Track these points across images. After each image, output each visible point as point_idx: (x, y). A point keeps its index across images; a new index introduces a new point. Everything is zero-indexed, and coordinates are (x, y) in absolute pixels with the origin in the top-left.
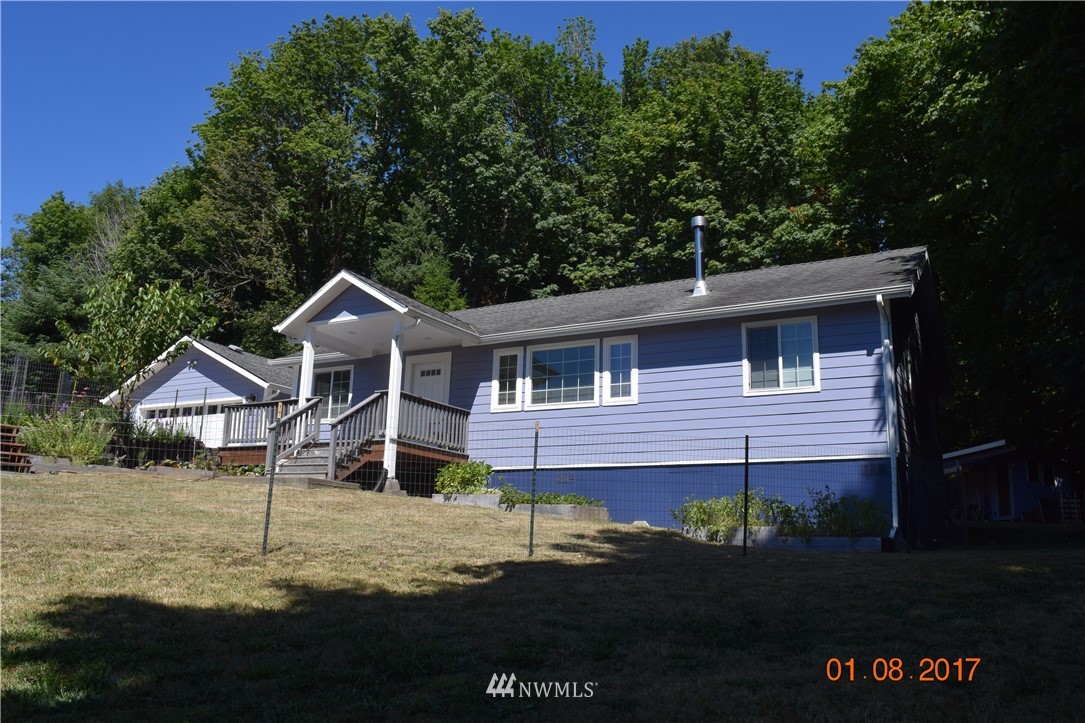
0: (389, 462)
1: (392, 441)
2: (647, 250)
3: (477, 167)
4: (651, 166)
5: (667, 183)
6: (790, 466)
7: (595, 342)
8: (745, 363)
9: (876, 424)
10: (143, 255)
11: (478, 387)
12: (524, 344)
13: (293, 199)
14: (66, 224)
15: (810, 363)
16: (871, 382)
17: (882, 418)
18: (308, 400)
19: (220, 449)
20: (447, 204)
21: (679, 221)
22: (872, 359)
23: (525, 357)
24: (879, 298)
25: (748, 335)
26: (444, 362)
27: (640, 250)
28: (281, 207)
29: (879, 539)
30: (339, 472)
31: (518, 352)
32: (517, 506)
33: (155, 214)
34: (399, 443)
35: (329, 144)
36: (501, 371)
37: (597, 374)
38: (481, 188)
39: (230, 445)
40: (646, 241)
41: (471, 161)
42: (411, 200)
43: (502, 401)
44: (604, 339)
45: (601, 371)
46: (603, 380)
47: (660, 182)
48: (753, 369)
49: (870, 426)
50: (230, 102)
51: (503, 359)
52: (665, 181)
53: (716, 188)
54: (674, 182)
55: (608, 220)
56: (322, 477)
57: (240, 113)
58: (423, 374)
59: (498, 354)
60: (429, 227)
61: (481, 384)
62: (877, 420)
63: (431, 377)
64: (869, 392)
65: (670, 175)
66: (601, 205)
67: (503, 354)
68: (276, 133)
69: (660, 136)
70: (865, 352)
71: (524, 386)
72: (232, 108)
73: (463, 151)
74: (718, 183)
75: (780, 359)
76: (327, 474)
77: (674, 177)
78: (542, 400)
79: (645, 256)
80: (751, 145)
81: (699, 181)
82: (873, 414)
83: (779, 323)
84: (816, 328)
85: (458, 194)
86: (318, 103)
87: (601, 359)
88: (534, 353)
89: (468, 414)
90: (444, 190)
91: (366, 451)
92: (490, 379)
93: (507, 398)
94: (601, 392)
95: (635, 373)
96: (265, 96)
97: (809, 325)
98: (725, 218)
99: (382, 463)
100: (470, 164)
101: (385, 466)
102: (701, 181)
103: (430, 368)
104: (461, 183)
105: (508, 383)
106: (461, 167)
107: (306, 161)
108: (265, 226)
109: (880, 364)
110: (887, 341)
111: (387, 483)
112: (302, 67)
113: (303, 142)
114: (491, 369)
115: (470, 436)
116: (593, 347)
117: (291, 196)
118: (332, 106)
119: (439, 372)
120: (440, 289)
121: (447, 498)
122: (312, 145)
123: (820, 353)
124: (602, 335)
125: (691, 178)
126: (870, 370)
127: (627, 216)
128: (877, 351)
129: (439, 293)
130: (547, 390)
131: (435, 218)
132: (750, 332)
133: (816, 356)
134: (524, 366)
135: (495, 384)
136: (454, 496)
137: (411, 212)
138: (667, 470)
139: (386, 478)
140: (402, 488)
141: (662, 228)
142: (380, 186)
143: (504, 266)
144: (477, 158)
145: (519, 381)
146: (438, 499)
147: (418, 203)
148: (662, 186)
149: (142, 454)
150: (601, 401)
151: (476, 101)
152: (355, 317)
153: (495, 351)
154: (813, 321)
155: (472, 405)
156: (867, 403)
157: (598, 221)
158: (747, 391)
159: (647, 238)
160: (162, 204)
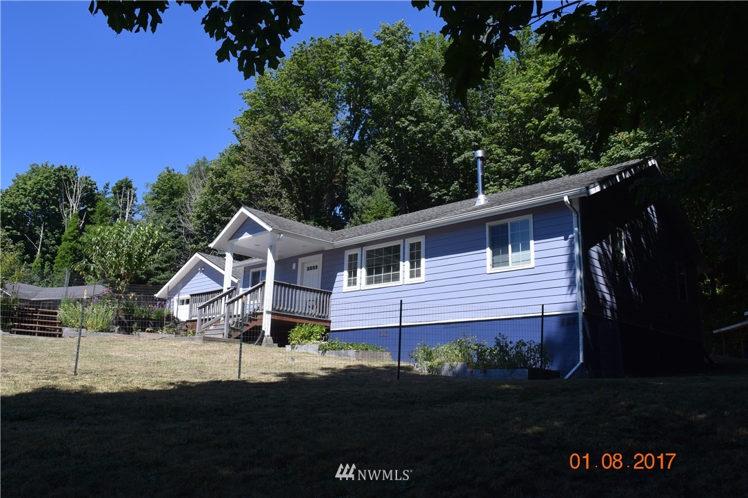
0: (266, 326)
1: (268, 312)
2: (529, 173)
3: (407, 127)
4: (529, 113)
5: (539, 124)
6: (515, 321)
7: (401, 242)
8: (488, 251)
9: (569, 288)
10: (213, 203)
11: (336, 276)
12: (361, 245)
13: (294, 160)
14: (171, 187)
15: (528, 248)
16: (565, 259)
17: (572, 284)
18: (228, 289)
19: (187, 321)
20: (391, 154)
21: (547, 150)
22: (566, 243)
23: (362, 255)
24: (566, 199)
25: (490, 230)
26: (318, 260)
27: (523, 173)
28: (287, 166)
29: (527, 370)
30: (232, 333)
31: (357, 251)
32: (327, 352)
33: (220, 175)
34: (272, 314)
35: (316, 121)
36: (349, 264)
37: (401, 263)
38: (412, 140)
39: (193, 319)
40: (528, 167)
41: (404, 123)
42: (368, 153)
43: (349, 284)
44: (406, 239)
45: (404, 261)
46: (405, 266)
47: (534, 124)
48: (494, 254)
49: (565, 290)
50: (252, 101)
51: (350, 257)
52: (537, 123)
54: (543, 123)
55: (504, 153)
56: (221, 336)
57: (259, 107)
58: (308, 269)
59: (348, 253)
60: (382, 169)
61: (339, 274)
62: (569, 286)
63: (312, 271)
64: (564, 267)
65: (541, 119)
66: (499, 144)
67: (350, 253)
68: (282, 117)
69: (533, 91)
70: (563, 238)
71: (361, 274)
72: (254, 104)
73: (399, 116)
74: (573, 120)
75: (510, 246)
76: (224, 334)
77: (544, 119)
78: (372, 282)
79: (527, 177)
81: (561, 120)
82: (566, 282)
83: (509, 221)
84: (532, 223)
85: (397, 146)
86: (307, 95)
87: (404, 253)
88: (367, 251)
89: (331, 293)
90: (388, 144)
91: (254, 320)
92: (342, 270)
93: (352, 282)
94: (404, 275)
95: (423, 260)
96: (273, 94)
97: (527, 221)
98: (581, 144)
99: (261, 327)
100: (403, 125)
101: (263, 329)
103: (312, 265)
104: (399, 138)
105: (352, 273)
106: (397, 127)
107: (301, 134)
108: (275, 179)
109: (572, 246)
110: (576, 229)
111: (264, 339)
112: (297, 72)
113: (297, 122)
114: (343, 263)
115: (332, 308)
116: (399, 245)
117: (292, 158)
118: (317, 96)
119: (316, 267)
120: (379, 211)
121: (293, 348)
122: (302, 123)
123: (535, 240)
124: (404, 236)
125: (554, 118)
126: (564, 251)
127: (516, 150)
128: (570, 236)
129: (379, 214)
130: (374, 275)
131: (384, 163)
132: (492, 229)
133: (532, 242)
134: (361, 260)
135: (346, 273)
136: (296, 346)
137: (368, 160)
138: (443, 326)
139: (263, 336)
140: (274, 342)
141: (536, 156)
142: (352, 144)
143: (434, 191)
144: (408, 120)
145: (359, 270)
146: (288, 348)
147: (372, 154)
148: (535, 127)
149: (135, 325)
150: (404, 282)
151: (405, 81)
152: (251, 236)
153: (346, 251)
154: (530, 217)
155: (333, 288)
156: (563, 275)
157: (498, 155)
158: (489, 269)
159: (528, 164)
160: (222, 170)
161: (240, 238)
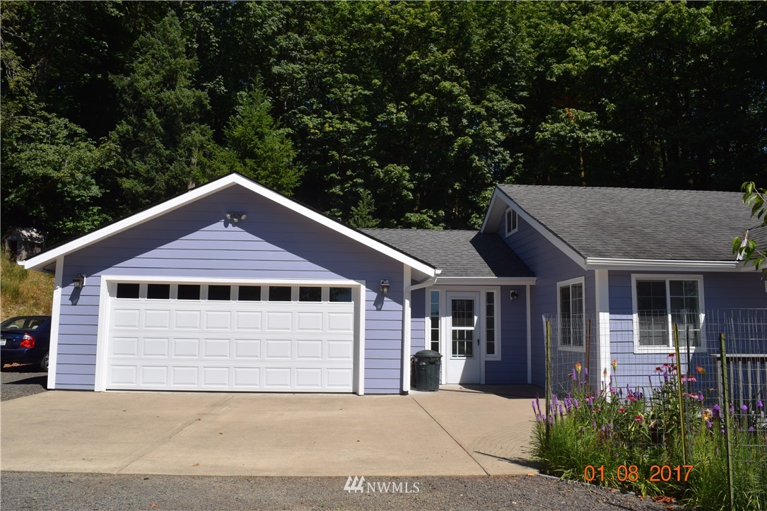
53: (462, 74)
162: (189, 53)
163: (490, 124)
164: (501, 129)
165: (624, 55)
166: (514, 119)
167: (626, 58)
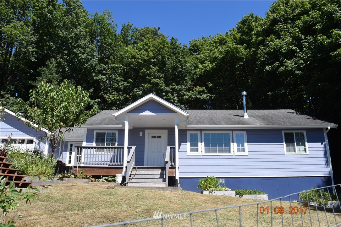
1: (178, 168)
3: (79, 54)
5: (146, 72)
7: (230, 132)
8: (284, 143)
9: (325, 165)
11: (181, 145)
12: (200, 130)
15: (305, 145)
16: (323, 152)
20: (65, 65)
22: (322, 146)
23: (201, 135)
24: (329, 128)
25: (285, 134)
26: (164, 133)
31: (198, 132)
32: (244, 195)
36: (190, 139)
37: (232, 144)
41: (77, 51)
42: (51, 61)
43: (192, 150)
44: (233, 131)
45: (233, 143)
46: (234, 146)
47: (144, 71)
48: (287, 146)
51: (192, 135)
53: (163, 76)
58: (152, 137)
59: (189, 133)
61: (182, 143)
63: (156, 139)
64: (323, 156)
65: (147, 69)
67: (191, 133)
70: (320, 143)
71: (201, 146)
75: (296, 143)
77: (149, 70)
78: (209, 151)
79: (136, 94)
80: (176, 65)
83: (294, 132)
84: (306, 135)
87: (233, 138)
88: (205, 134)
92: (186, 142)
93: (194, 149)
94: (233, 150)
95: (246, 144)
101: (177, 178)
102: (157, 73)
103: (156, 135)
105: (194, 144)
106: (73, 53)
109: (325, 147)
110: (327, 141)
114: (186, 138)
116: (229, 134)
119: (160, 137)
121: (210, 192)
123: (308, 142)
125: (155, 72)
126: (322, 149)
127: (129, 80)
128: (324, 143)
130: (211, 148)
131: (59, 69)
134: (201, 138)
135: (189, 144)
137: (51, 65)
141: (144, 86)
144: (80, 50)
145: (199, 144)
150: (234, 153)
152: (154, 114)
153: (188, 131)
154: (305, 132)
156: (322, 159)
161: (141, 114)
162: (57, 73)
163: (173, 95)
164: (177, 96)
165: (214, 65)
166: (183, 92)
167: (215, 66)
